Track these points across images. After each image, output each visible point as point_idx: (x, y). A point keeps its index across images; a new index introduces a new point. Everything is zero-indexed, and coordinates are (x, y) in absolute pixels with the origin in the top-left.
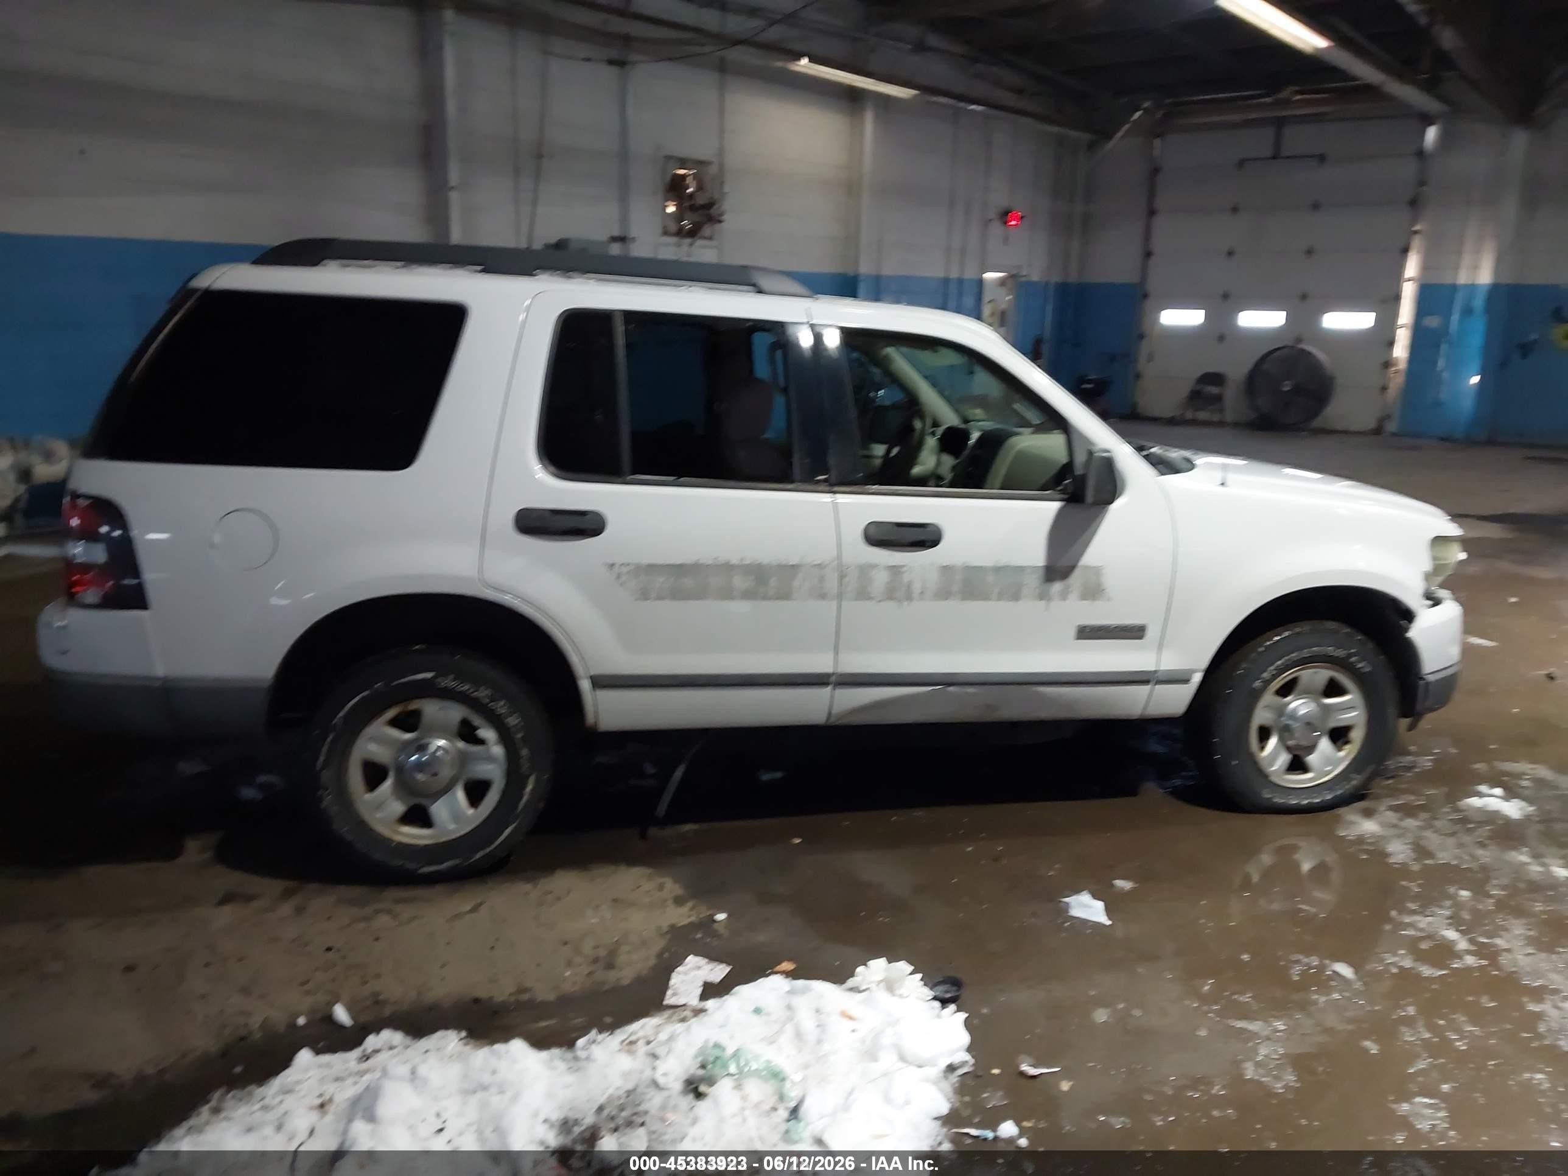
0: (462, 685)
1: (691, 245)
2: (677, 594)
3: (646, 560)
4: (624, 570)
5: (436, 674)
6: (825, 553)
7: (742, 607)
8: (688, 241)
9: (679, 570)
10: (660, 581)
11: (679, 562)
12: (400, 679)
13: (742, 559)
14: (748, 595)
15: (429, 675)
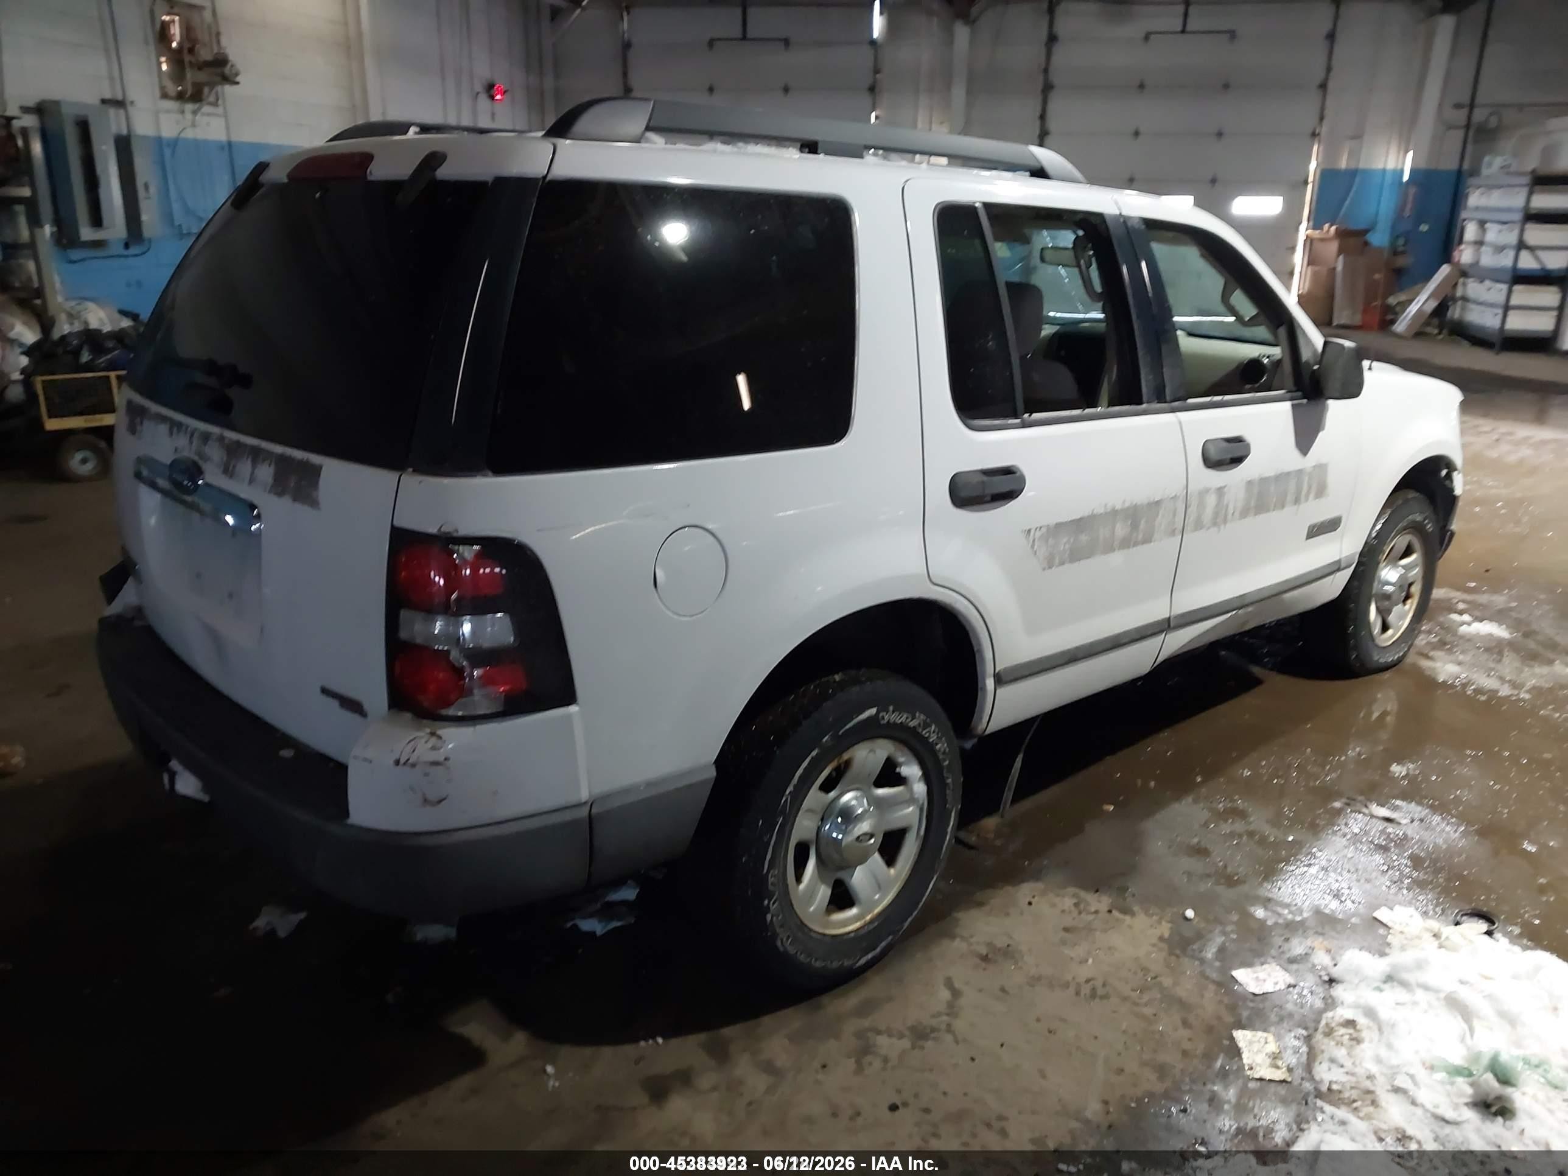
0: (900, 716)
1: (195, 113)
2: (1076, 555)
3: (1053, 521)
4: (1038, 534)
5: (877, 709)
6: (1176, 487)
7: (1117, 558)
8: (189, 107)
9: (1079, 525)
10: (1064, 543)
11: (1077, 516)
12: (845, 725)
13: (1124, 502)
14: (1127, 543)
15: (873, 711)
